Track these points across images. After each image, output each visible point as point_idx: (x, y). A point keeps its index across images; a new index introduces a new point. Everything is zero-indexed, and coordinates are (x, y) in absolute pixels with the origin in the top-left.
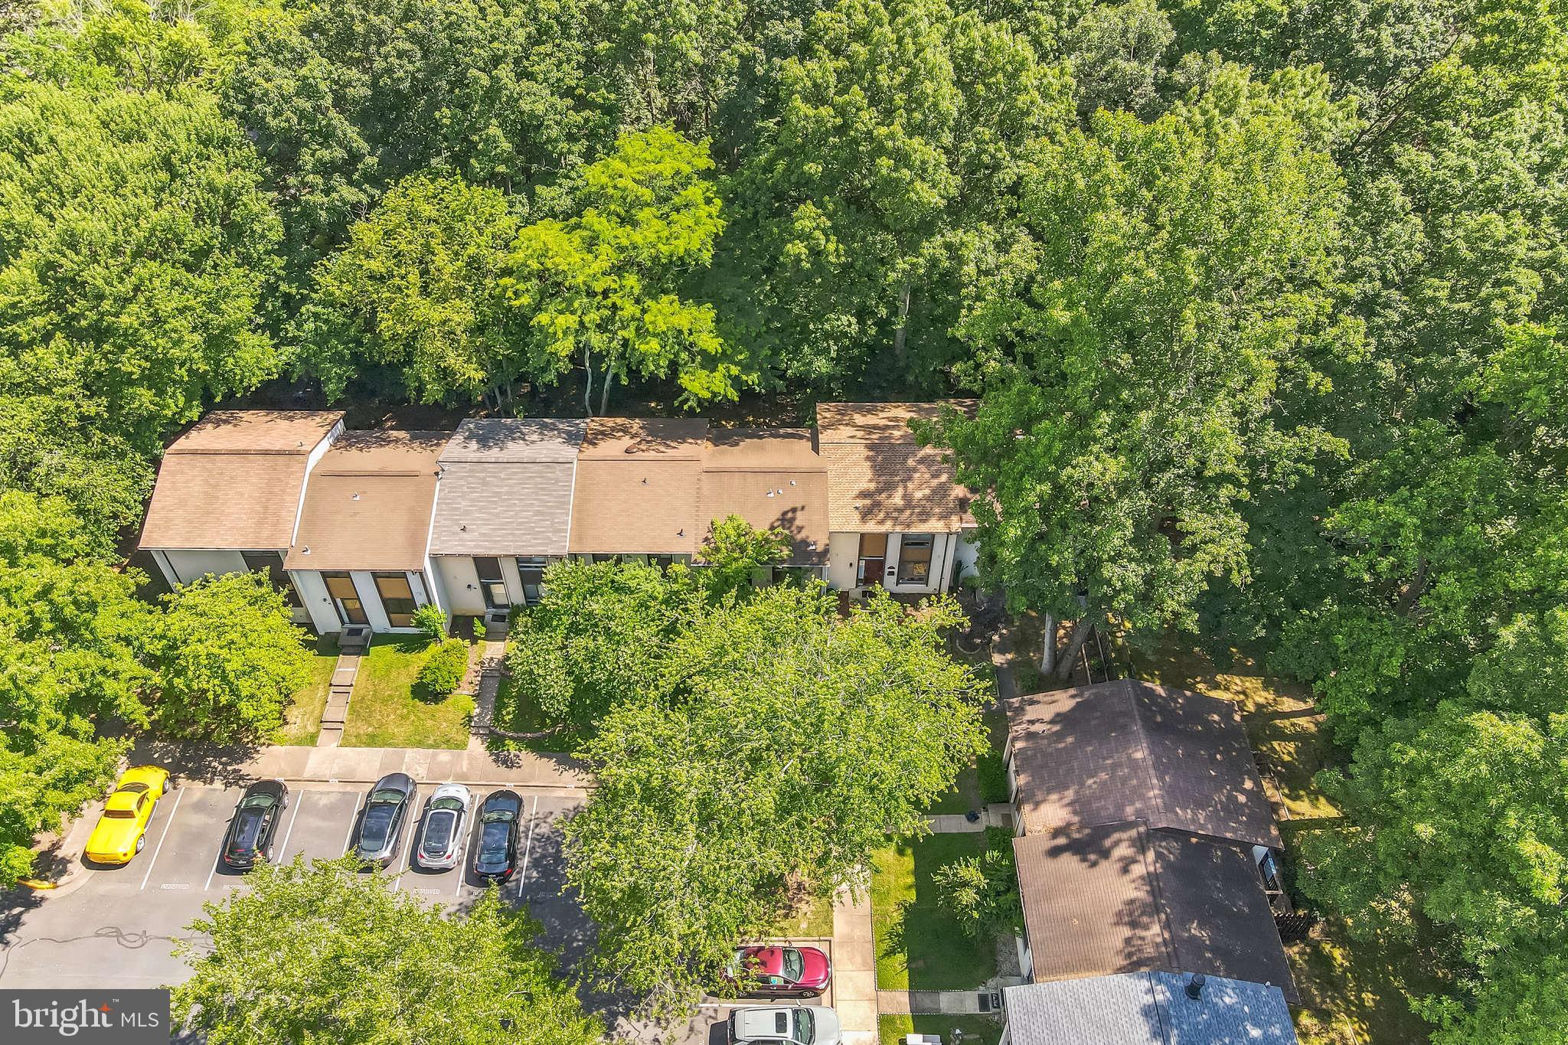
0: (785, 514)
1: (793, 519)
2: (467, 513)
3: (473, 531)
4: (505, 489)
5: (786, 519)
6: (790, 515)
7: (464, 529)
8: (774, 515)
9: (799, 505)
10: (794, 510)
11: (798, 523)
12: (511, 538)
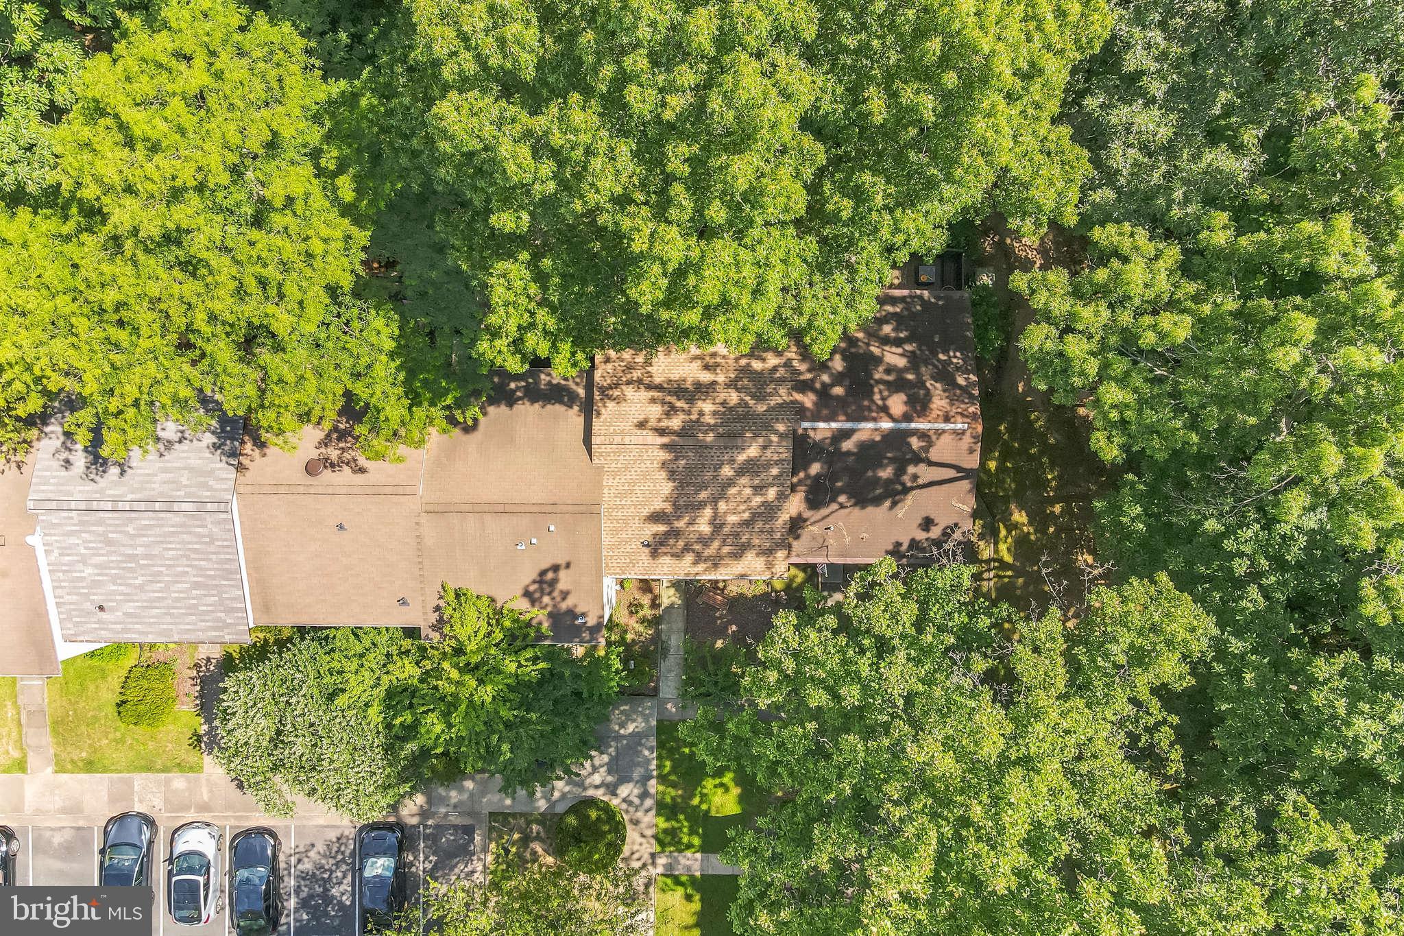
0: (543, 573)
1: (553, 583)
2: (96, 584)
3: (112, 610)
4: (140, 551)
5: (545, 581)
6: (550, 575)
7: (101, 608)
8: (527, 576)
9: (561, 561)
10: (556, 568)
11: (562, 586)
12: (168, 619)
